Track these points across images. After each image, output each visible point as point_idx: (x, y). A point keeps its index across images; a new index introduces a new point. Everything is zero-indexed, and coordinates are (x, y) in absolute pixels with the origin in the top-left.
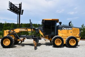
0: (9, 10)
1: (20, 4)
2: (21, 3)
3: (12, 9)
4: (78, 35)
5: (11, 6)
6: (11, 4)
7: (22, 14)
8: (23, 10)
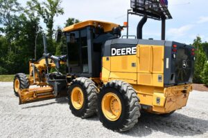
0: (132, 13)
4: (160, 78)
5: (135, 2)
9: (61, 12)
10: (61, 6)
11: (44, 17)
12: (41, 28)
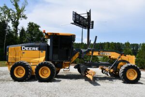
0: (73, 24)
1: (88, 13)
2: (90, 11)
3: (77, 21)
5: (75, 17)
6: (76, 15)
7: (92, 28)
8: (93, 22)
9: (24, 17)
10: (24, 13)
11: (12, 20)
12: (9, 27)
